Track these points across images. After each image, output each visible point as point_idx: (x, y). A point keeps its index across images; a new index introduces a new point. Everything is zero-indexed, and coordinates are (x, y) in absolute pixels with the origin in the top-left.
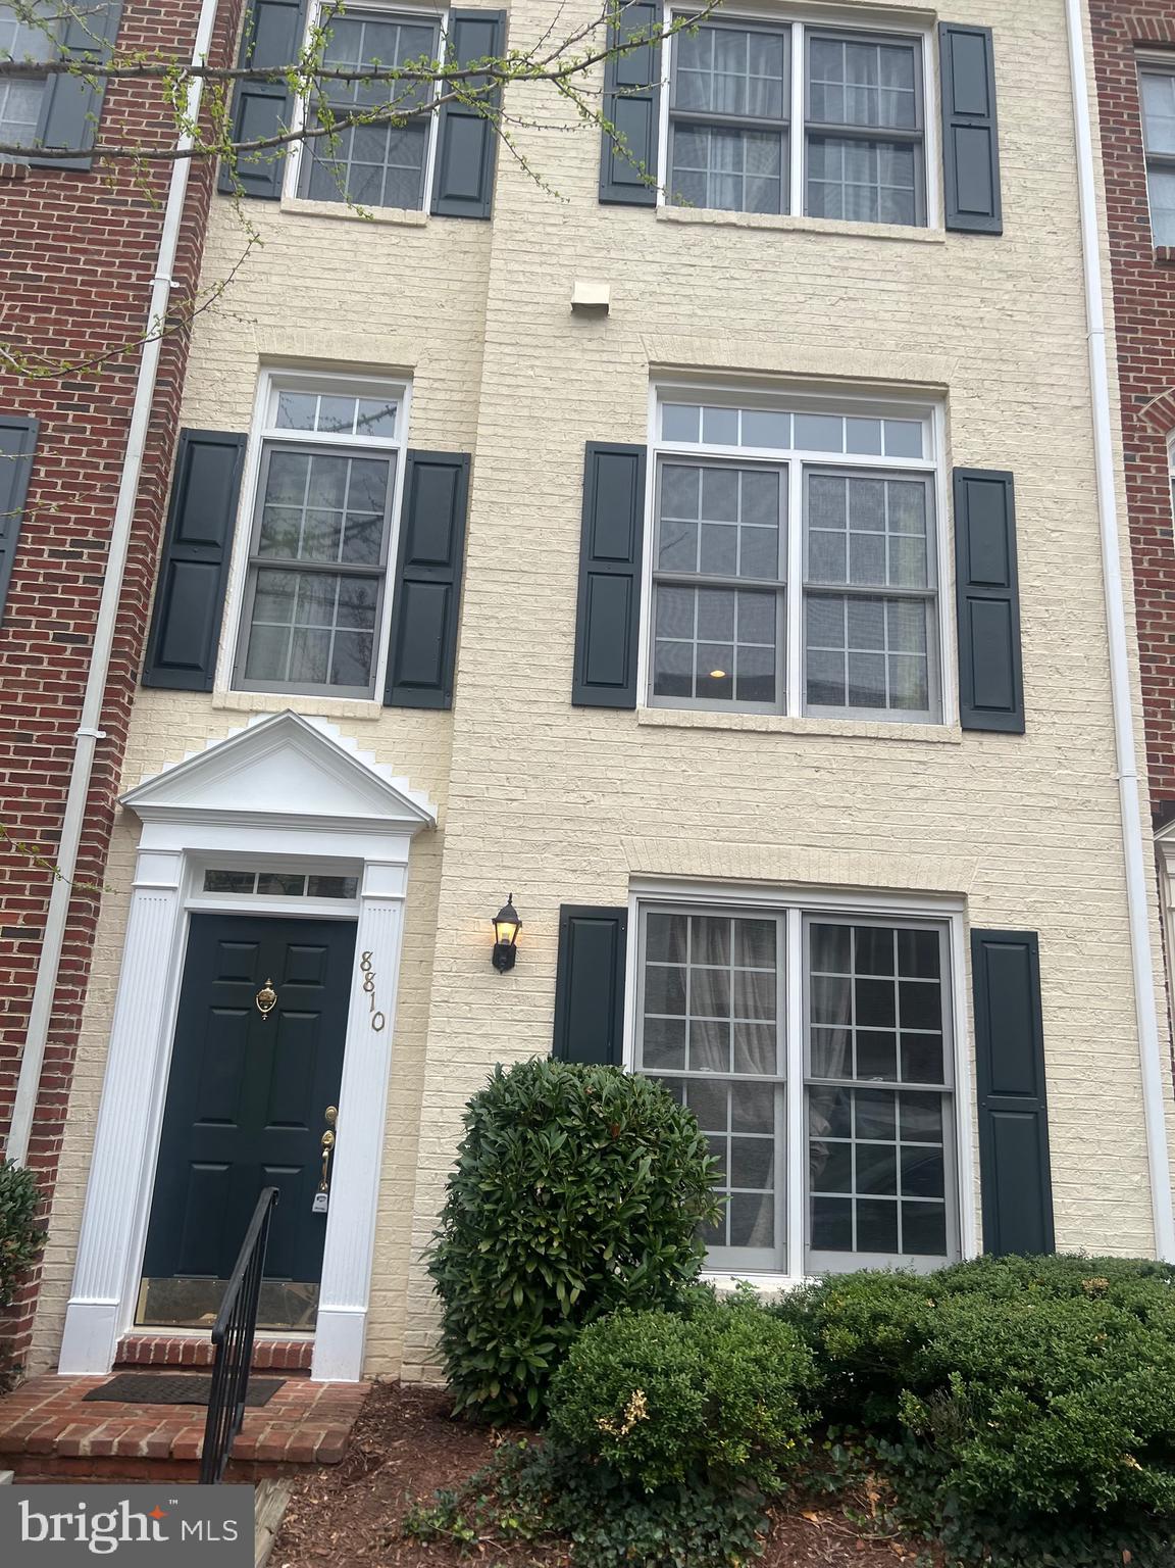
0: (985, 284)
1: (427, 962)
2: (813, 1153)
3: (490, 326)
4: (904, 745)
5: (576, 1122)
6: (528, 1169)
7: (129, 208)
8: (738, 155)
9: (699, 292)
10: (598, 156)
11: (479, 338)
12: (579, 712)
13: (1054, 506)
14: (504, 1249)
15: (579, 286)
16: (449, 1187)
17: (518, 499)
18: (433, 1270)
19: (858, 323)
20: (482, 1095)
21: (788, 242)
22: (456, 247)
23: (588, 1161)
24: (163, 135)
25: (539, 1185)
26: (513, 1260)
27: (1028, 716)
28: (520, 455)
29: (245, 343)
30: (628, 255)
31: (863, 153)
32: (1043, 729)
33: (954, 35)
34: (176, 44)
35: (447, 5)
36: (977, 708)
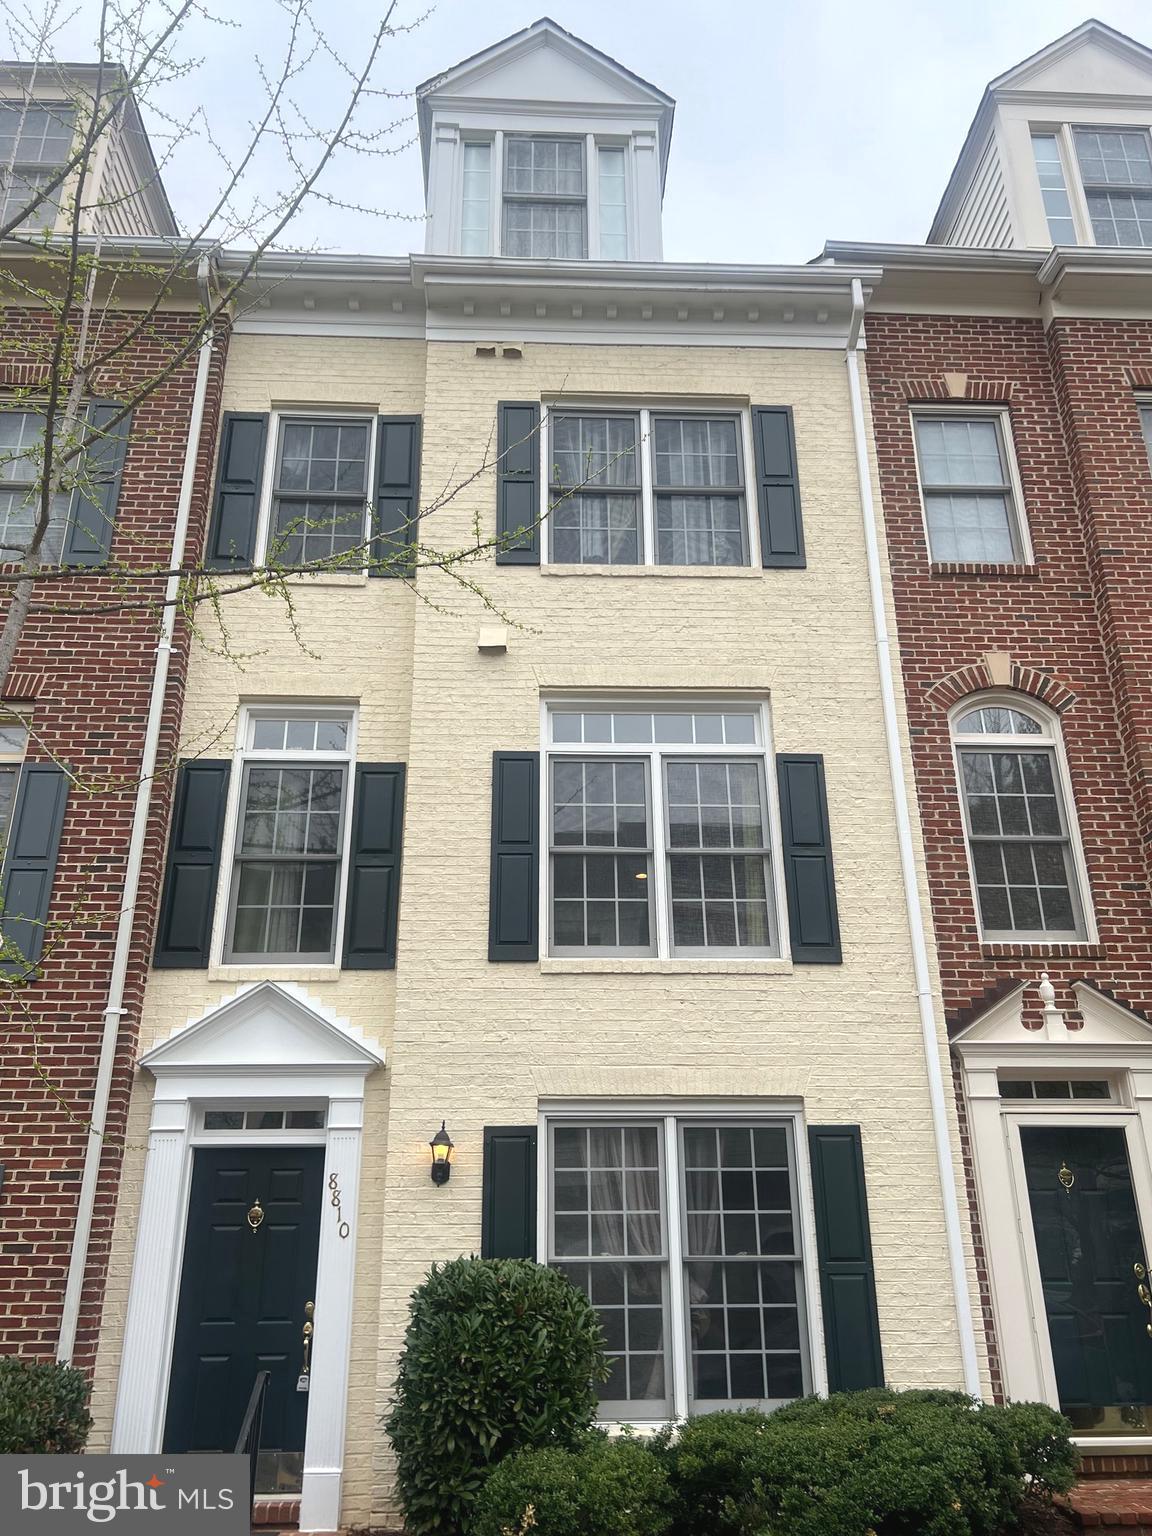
0: (796, 607)
1: (380, 1179)
2: (694, 1318)
3: (416, 666)
4: (749, 978)
5: (490, 1306)
6: (455, 1344)
7: (138, 593)
8: (604, 518)
9: (576, 629)
10: (495, 528)
11: (408, 670)
12: (494, 966)
13: (857, 779)
14: (439, 1408)
15: (484, 631)
16: (400, 1362)
17: (442, 799)
18: (390, 1429)
19: (698, 645)
20: (421, 1289)
21: (642, 585)
22: (389, 601)
23: (500, 1336)
24: (162, 535)
25: (463, 1356)
26: (446, 1415)
27: (845, 948)
28: (443, 765)
29: (228, 688)
30: (520, 604)
31: (701, 503)
32: (857, 959)
33: (764, 415)
34: (170, 464)
35: (377, 410)
36: (804, 944)
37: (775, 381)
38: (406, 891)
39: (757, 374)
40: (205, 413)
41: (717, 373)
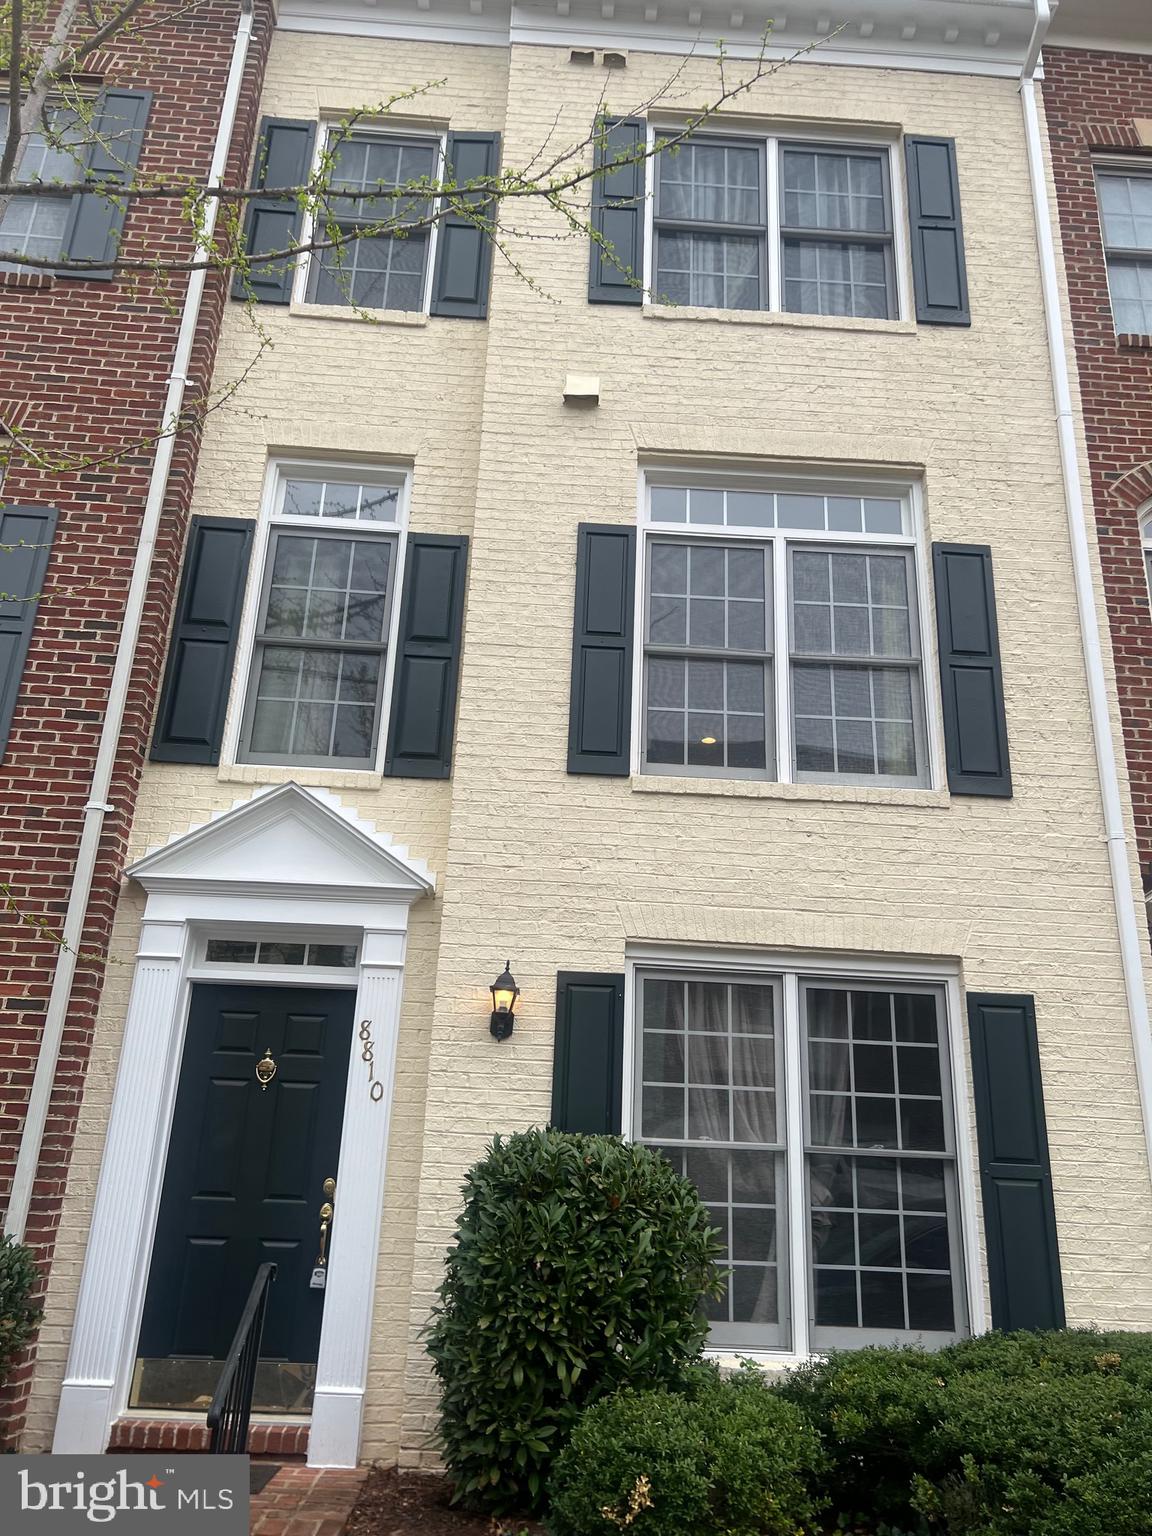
0: (957, 371)
1: (425, 1031)
2: (816, 1224)
3: (486, 417)
4: (894, 810)
5: (576, 1194)
6: (528, 1243)
7: (148, 314)
8: (718, 260)
9: (684, 382)
10: (587, 260)
11: (476, 428)
12: (574, 780)
13: (1031, 578)
14: (504, 1325)
15: (570, 378)
16: (448, 1261)
17: (514, 577)
18: (432, 1348)
19: (836, 409)
20: (481, 1167)
21: (768, 335)
22: (453, 345)
23: (588, 1234)
24: (181, 248)
25: (539, 1259)
26: (512, 1337)
27: (1015, 780)
28: (517, 536)
29: (255, 435)
30: (616, 349)
31: (836, 255)
32: (1030, 794)
33: (919, 146)
34: (193, 166)
35: (445, 127)
36: (964, 772)
37: (932, 109)
38: (467, 685)
39: (913, 100)
40: (238, 111)
41: (862, 97)
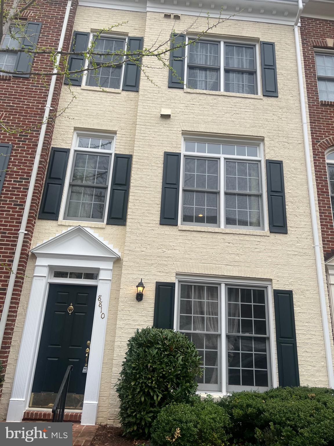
0: (274, 110)
1: (117, 299)
2: (229, 355)
3: (138, 120)
4: (254, 236)
5: (160, 346)
6: (146, 360)
7: (39, 88)
8: (206, 77)
9: (196, 111)
10: (168, 75)
11: (135, 123)
12: (162, 226)
13: (294, 170)
14: (139, 384)
15: (163, 109)
16: (123, 365)
17: (145, 167)
18: (118, 390)
19: (239, 120)
20: (133, 338)
21: (220, 98)
22: (128, 99)
23: (163, 358)
24: (49, 69)
25: (149, 365)
26: (142, 387)
27: (288, 228)
28: (146, 155)
29: (70, 124)
31: (240, 76)
32: (293, 232)
33: (264, 45)
34: (53, 45)
35: (127, 35)
36: (274, 226)
37: (269, 34)
38: (131, 198)
39: (263, 31)
40: (67, 29)
41: (249, 30)
